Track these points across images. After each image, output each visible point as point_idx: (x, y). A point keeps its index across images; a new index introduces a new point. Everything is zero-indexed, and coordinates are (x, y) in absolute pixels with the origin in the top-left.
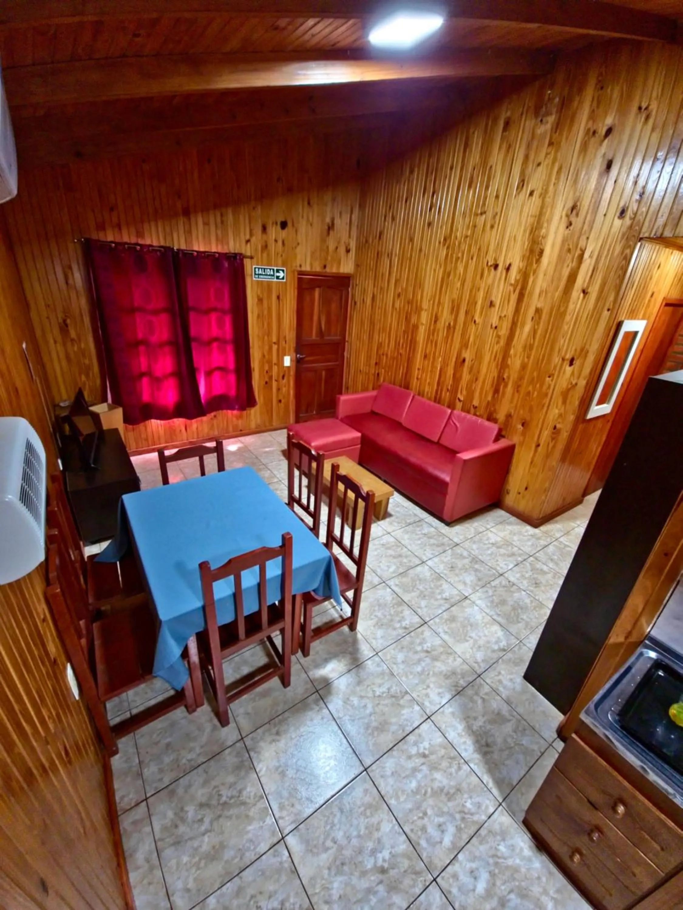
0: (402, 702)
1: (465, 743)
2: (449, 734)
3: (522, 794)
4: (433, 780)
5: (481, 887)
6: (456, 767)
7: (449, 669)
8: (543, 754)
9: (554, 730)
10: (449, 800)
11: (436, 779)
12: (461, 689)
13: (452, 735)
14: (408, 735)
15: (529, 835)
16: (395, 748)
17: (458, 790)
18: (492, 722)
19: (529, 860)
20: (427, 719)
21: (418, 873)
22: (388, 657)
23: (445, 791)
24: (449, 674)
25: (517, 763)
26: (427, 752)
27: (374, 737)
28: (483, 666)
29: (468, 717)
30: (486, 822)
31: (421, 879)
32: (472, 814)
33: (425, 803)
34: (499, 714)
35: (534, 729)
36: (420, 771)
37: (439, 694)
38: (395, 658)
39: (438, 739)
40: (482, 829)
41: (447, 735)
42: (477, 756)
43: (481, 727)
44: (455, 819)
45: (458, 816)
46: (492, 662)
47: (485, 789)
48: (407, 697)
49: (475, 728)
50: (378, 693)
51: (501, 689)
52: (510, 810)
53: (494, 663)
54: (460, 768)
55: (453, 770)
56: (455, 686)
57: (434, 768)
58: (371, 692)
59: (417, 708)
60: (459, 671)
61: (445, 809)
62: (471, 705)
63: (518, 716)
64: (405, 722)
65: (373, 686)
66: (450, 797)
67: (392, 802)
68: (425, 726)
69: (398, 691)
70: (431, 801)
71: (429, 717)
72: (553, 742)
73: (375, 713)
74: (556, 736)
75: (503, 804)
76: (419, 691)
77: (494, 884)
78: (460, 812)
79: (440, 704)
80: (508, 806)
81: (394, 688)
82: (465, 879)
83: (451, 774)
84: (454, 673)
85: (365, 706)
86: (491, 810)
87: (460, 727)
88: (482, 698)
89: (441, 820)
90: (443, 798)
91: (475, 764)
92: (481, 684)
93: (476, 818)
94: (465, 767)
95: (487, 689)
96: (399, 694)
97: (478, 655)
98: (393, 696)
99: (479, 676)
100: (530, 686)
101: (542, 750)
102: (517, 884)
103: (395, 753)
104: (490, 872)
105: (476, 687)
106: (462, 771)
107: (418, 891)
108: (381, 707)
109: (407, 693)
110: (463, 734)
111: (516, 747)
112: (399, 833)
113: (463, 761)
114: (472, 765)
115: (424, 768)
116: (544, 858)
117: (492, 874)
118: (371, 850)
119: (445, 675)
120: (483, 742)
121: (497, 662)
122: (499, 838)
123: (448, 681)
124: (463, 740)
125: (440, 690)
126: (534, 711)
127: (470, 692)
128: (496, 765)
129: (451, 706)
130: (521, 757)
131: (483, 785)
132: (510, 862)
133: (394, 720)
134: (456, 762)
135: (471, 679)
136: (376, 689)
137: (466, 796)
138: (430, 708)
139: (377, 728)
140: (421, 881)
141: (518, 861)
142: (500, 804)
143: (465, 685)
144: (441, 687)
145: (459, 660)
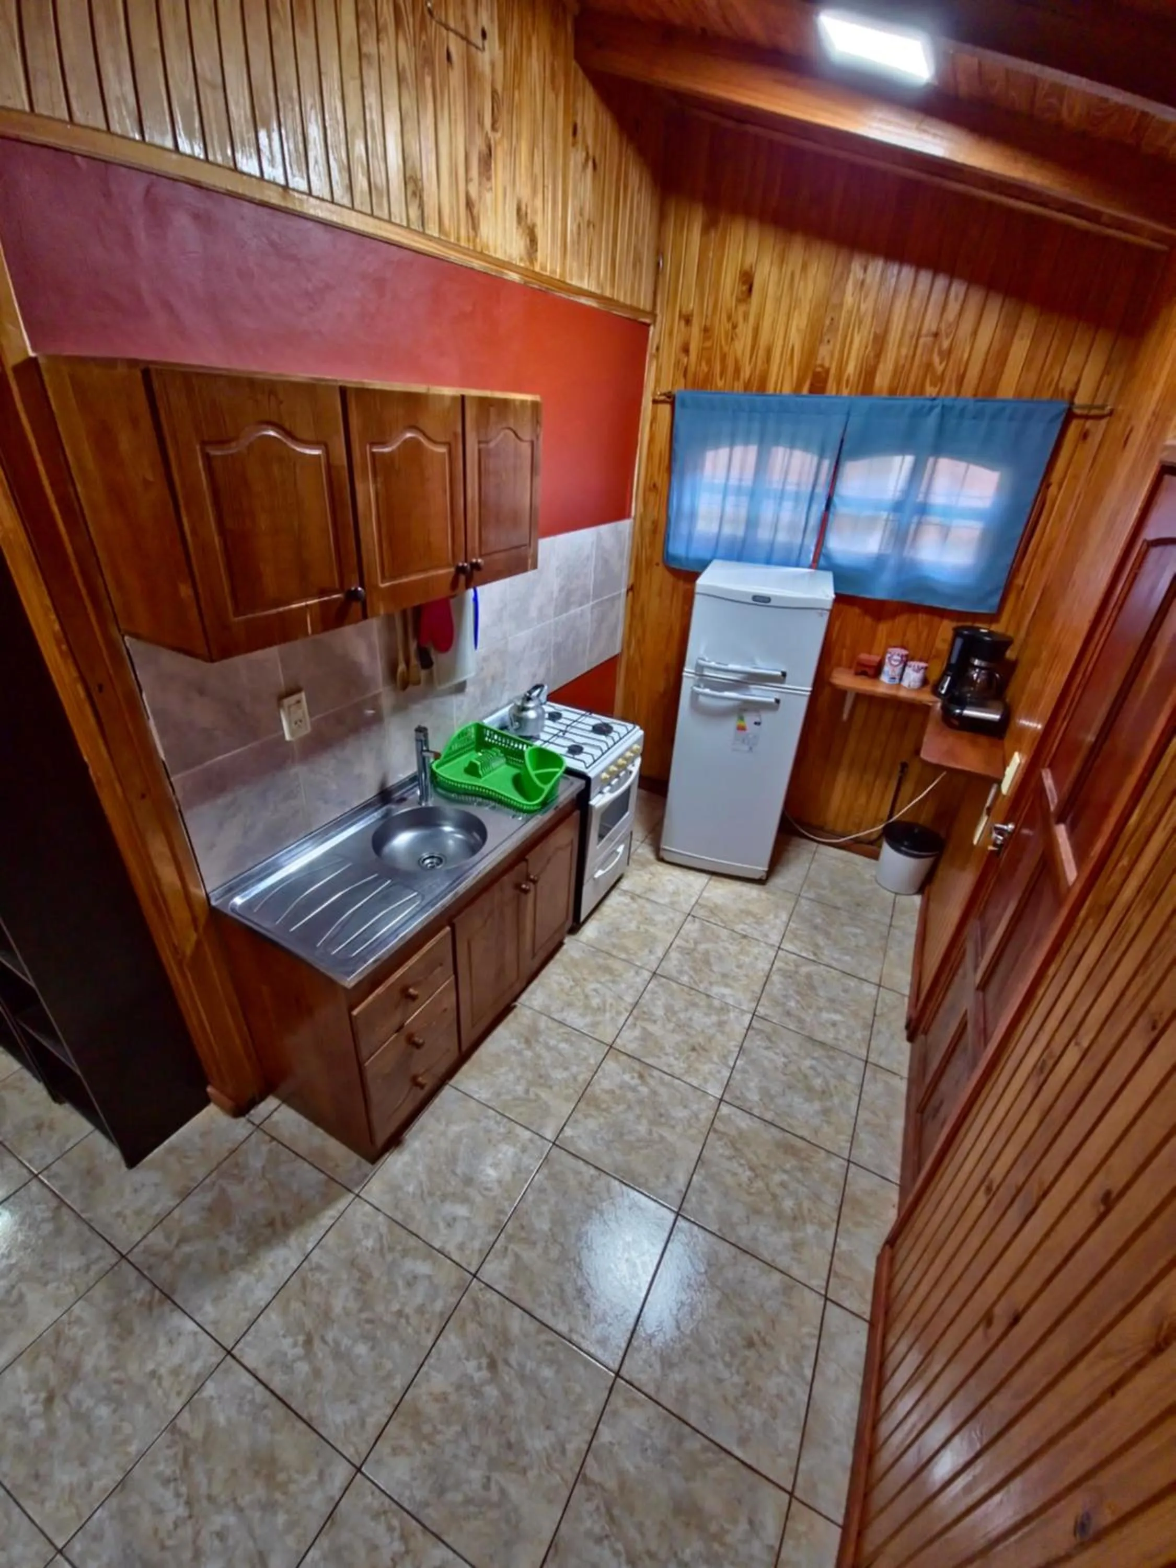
0: (197, 1433)
1: (273, 1266)
2: (261, 1299)
3: (337, 1166)
4: (347, 1313)
5: (462, 1211)
6: (318, 1275)
7: (103, 1330)
8: (273, 1138)
9: (233, 1121)
10: (370, 1276)
11: (344, 1308)
12: (157, 1293)
13: (262, 1294)
14: (272, 1392)
15: (386, 1156)
16: (305, 1416)
17: (353, 1263)
18: (227, 1221)
19: (414, 1154)
20: (234, 1357)
21: (475, 1302)
22: (69, 1512)
23: (359, 1286)
24: (117, 1329)
25: (293, 1174)
26: (301, 1338)
27: (290, 1480)
28: (98, 1249)
29: (222, 1267)
30: (385, 1214)
31: (480, 1296)
32: (381, 1236)
33: (385, 1319)
34: (210, 1209)
35: (234, 1151)
36: (337, 1343)
37: (171, 1342)
38: (72, 1492)
39: (273, 1317)
40: (395, 1218)
41: (263, 1304)
42: (293, 1240)
43: (239, 1240)
44: (394, 1262)
45: (389, 1257)
46: (88, 1234)
47: (341, 1220)
48: (184, 1422)
49: (242, 1251)
50: (182, 1511)
51: (157, 1209)
52: (362, 1182)
53: (92, 1228)
54: (319, 1268)
55: (324, 1279)
56: (150, 1307)
57: (326, 1317)
58: (180, 1531)
59: (210, 1389)
60: (109, 1307)
61: (384, 1280)
62: (195, 1266)
63: (214, 1174)
64: (246, 1408)
65: (162, 1534)
66: (365, 1276)
67: (398, 1383)
68: (251, 1357)
69: (170, 1452)
70: (380, 1308)
71: (229, 1353)
72: (253, 1124)
73: (235, 1500)
74: (242, 1120)
75: (357, 1192)
76: (167, 1395)
77: (454, 1194)
78: (383, 1255)
79: (195, 1334)
80: (357, 1185)
81: (161, 1467)
82: (459, 1235)
83: (330, 1281)
84: (115, 1317)
85: (221, 1535)
86: (368, 1207)
87: (243, 1279)
88: (177, 1246)
89: (400, 1283)
90: (369, 1287)
91: (307, 1242)
92: (144, 1252)
93: (384, 1229)
94: (315, 1257)
95: (157, 1239)
96: (179, 1449)
97: (68, 1266)
98: (186, 1464)
99: (123, 1257)
100: (151, 1156)
101: (267, 1138)
102: (444, 1167)
103: (312, 1411)
104: (442, 1201)
105: (152, 1260)
106: (322, 1262)
107: (496, 1298)
108: (217, 1489)
109: (172, 1427)
110: (256, 1271)
111: (269, 1176)
112: (439, 1353)
113: (305, 1264)
114: (310, 1246)
115: (330, 1337)
116: (408, 1136)
117: (444, 1198)
118: (475, 1397)
119: (121, 1338)
120: (268, 1232)
121: (87, 1223)
122: (400, 1194)
123: (138, 1329)
124: (268, 1271)
125: (162, 1340)
126: (202, 1150)
127: (164, 1273)
128: (302, 1207)
129: (200, 1308)
130: (284, 1169)
131: (337, 1225)
132: (424, 1177)
133: (244, 1440)
134: (309, 1275)
135: (133, 1275)
136: (169, 1519)
137: (358, 1250)
138: (210, 1354)
139: (270, 1479)
140: (483, 1296)
141: (420, 1168)
142: (358, 1196)
143: (148, 1286)
144: (153, 1341)
145: (77, 1309)
